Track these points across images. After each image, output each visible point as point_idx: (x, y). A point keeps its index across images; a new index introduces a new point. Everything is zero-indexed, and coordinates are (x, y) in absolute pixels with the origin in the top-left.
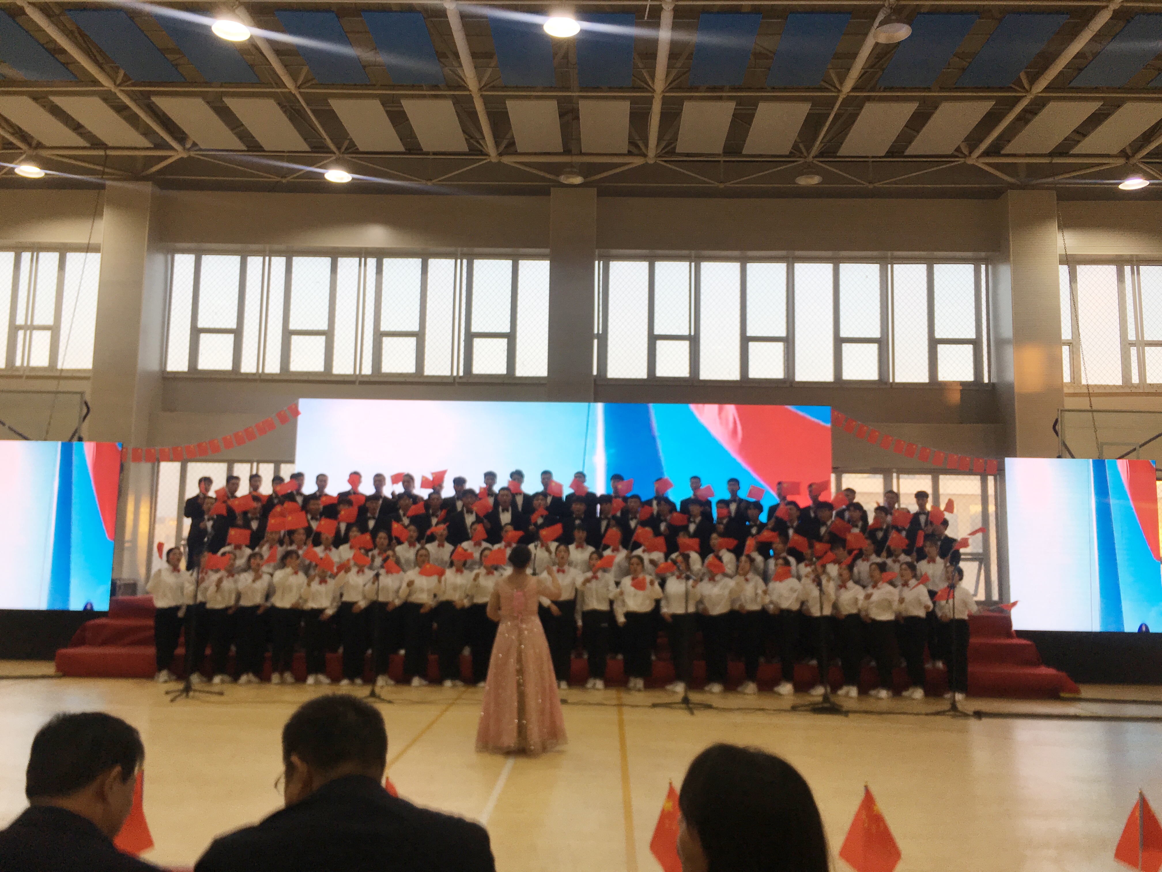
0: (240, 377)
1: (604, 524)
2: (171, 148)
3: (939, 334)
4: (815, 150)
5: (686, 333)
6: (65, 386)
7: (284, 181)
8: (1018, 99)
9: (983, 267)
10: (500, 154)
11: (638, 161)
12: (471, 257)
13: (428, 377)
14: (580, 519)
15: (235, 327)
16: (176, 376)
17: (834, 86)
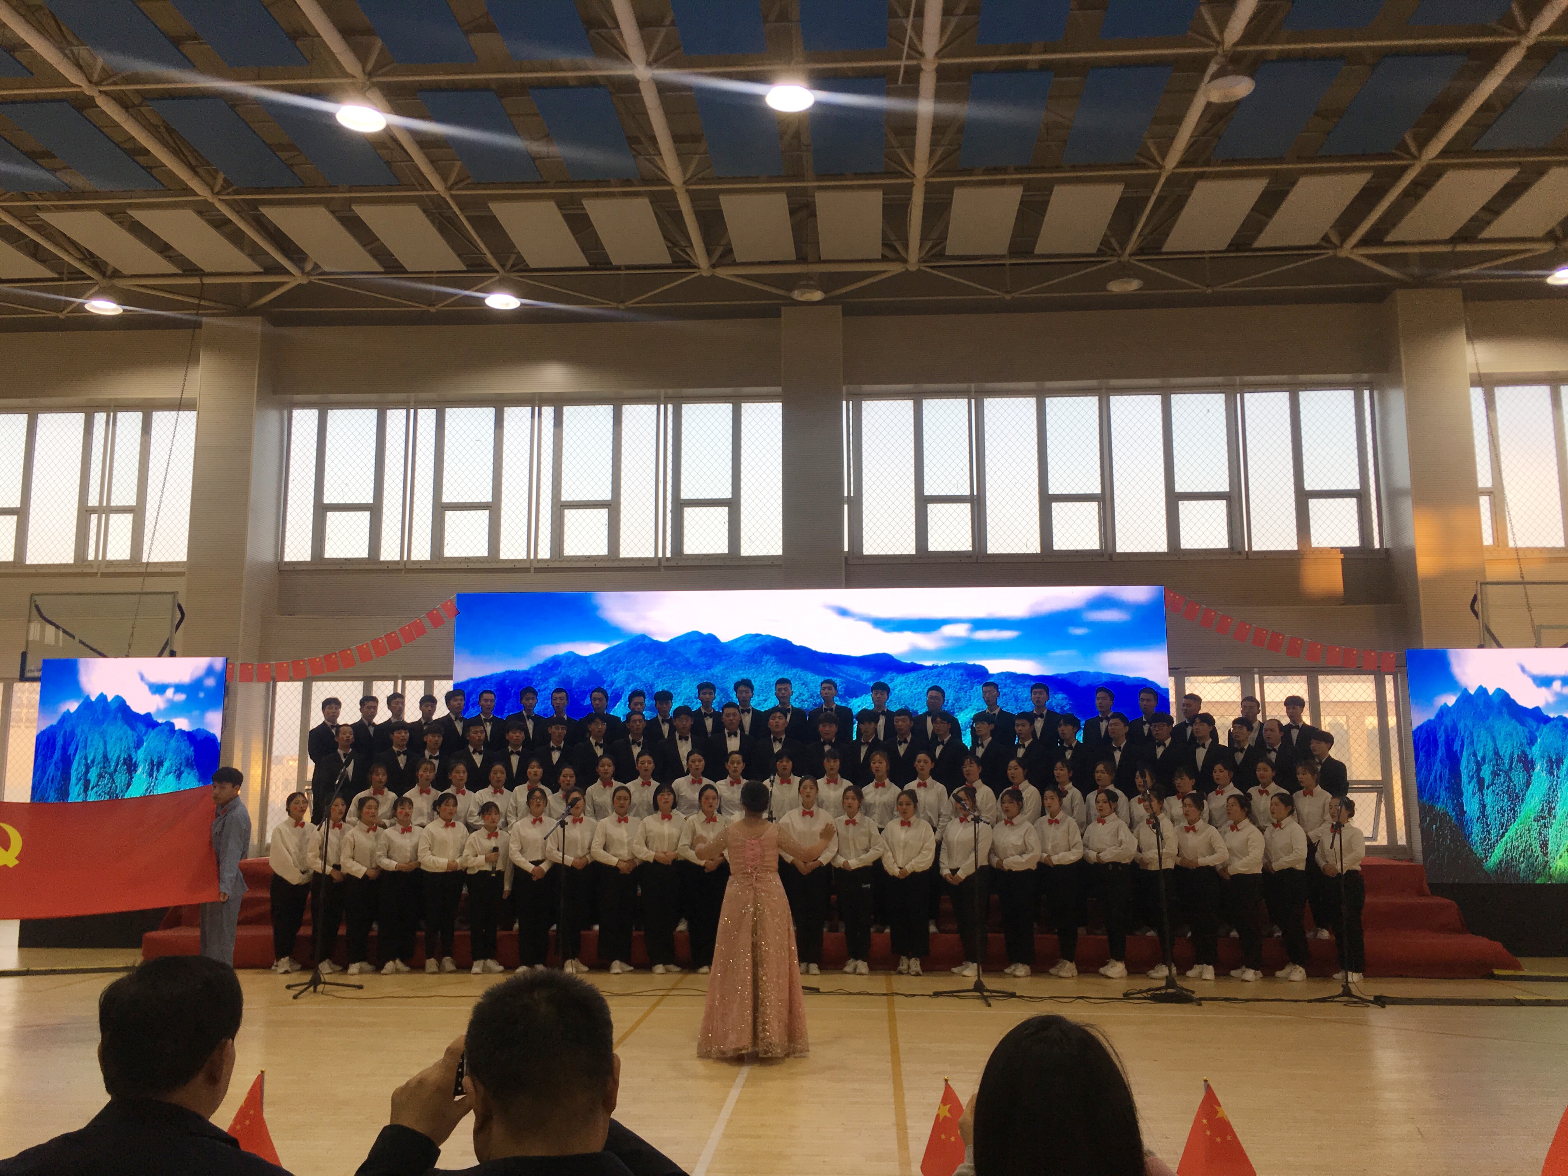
0: (379, 567)
1: (864, 750)
2: (286, 272)
3: (1310, 485)
4: (1131, 247)
5: (967, 492)
6: (152, 584)
7: (432, 310)
8: (1404, 169)
9: (1366, 393)
10: (714, 266)
11: (895, 268)
12: (678, 401)
13: (625, 559)
14: (830, 743)
15: (371, 501)
16: (296, 567)
17: (1154, 161)
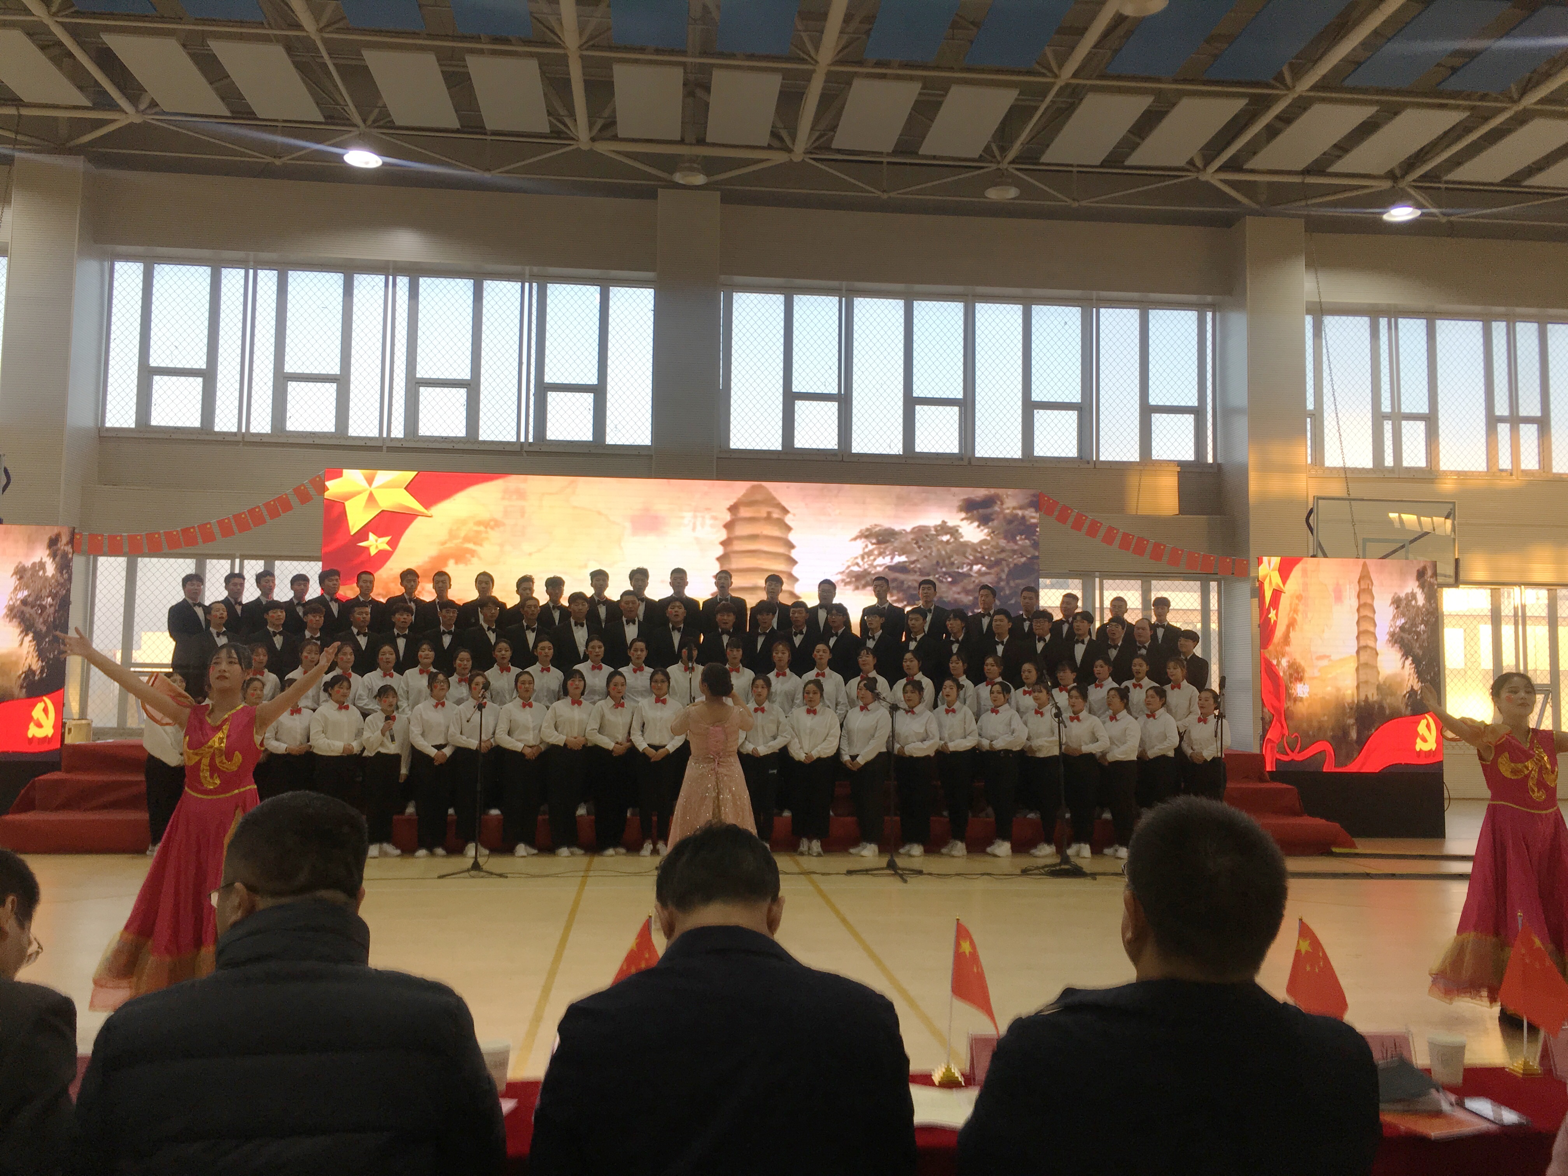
0: (213, 438)
1: (761, 640)
2: (117, 108)
3: (1154, 400)
4: (1012, 154)
5: (835, 391)
7: (278, 162)
8: (1276, 99)
9: (1209, 315)
10: (593, 139)
11: (779, 158)
12: (543, 280)
13: (484, 442)
14: (728, 633)
15: (204, 367)
16: (119, 434)
17: (1050, 70)
